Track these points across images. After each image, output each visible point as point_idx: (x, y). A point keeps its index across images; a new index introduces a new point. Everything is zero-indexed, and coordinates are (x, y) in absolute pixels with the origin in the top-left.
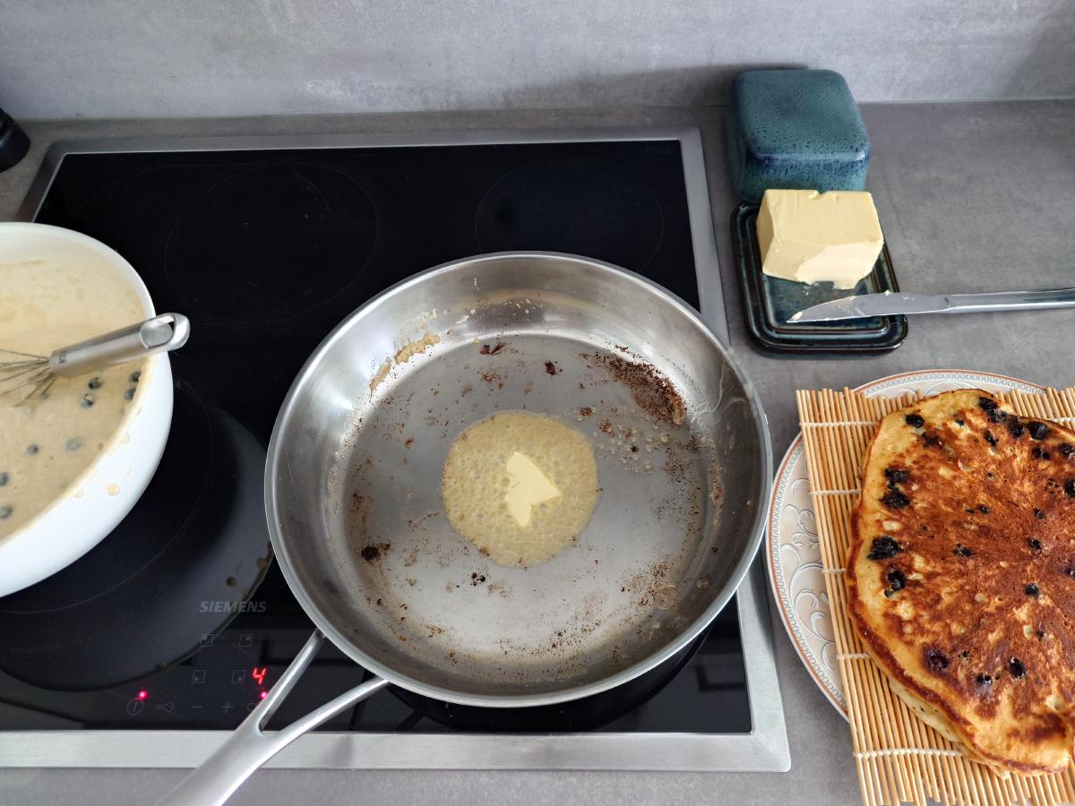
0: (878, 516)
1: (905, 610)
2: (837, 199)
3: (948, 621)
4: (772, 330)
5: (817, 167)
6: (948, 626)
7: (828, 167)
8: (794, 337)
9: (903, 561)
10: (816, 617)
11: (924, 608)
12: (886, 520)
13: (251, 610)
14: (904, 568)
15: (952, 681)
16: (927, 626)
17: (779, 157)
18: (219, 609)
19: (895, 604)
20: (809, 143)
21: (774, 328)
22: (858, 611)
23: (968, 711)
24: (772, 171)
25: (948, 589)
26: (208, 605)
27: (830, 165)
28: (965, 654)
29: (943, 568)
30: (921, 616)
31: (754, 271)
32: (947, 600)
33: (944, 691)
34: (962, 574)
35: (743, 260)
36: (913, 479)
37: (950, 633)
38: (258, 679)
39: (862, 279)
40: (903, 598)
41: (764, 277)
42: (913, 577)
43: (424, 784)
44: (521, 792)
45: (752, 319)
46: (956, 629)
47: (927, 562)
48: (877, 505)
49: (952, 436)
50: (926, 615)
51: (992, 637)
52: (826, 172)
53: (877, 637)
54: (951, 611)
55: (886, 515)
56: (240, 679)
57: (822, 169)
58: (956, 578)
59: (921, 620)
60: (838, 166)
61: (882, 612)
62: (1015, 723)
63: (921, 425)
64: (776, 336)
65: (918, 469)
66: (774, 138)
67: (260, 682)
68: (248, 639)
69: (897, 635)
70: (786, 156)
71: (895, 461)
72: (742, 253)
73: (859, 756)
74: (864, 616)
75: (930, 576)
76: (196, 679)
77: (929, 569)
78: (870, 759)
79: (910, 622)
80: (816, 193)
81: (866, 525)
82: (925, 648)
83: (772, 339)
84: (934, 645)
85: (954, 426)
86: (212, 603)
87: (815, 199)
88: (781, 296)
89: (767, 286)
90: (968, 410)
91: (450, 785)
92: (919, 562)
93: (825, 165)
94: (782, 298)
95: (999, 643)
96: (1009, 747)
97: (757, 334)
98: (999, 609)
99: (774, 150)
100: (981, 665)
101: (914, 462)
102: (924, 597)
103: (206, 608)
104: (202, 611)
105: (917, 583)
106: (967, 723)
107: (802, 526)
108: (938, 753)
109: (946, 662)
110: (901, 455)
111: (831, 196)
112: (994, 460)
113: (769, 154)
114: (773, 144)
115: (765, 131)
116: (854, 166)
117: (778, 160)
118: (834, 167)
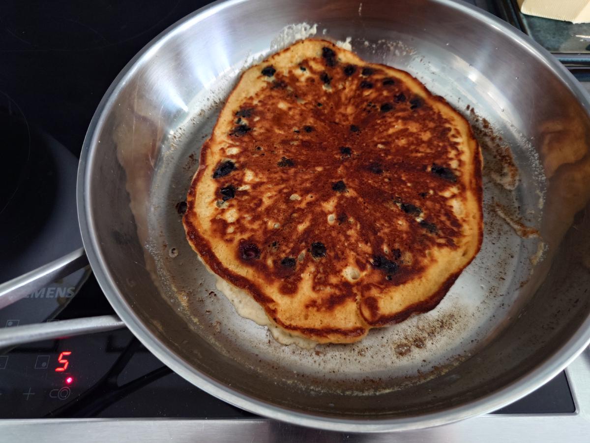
0: (222, 146)
1: (231, 216)
3: (266, 220)
6: (265, 223)
9: (236, 177)
11: (247, 212)
12: (229, 147)
14: (236, 182)
15: (261, 268)
16: (248, 226)
19: (223, 211)
22: (192, 220)
23: (272, 291)
25: (269, 194)
28: (274, 245)
29: (268, 178)
30: (244, 218)
32: (267, 202)
33: (254, 276)
34: (283, 181)
36: (256, 114)
37: (266, 228)
40: (231, 206)
42: (243, 188)
46: (272, 224)
47: (256, 175)
48: (224, 138)
49: (294, 79)
50: (248, 217)
51: (301, 228)
53: (202, 239)
54: (269, 210)
55: (230, 144)
58: (277, 184)
59: (242, 221)
61: (211, 219)
62: (314, 295)
63: (272, 74)
65: (262, 106)
69: (218, 235)
71: (245, 103)
74: (195, 223)
75: (255, 186)
77: (257, 180)
79: (233, 224)
81: (212, 153)
82: (242, 243)
84: (251, 239)
85: (298, 72)
90: (311, 59)
92: (249, 176)
95: (307, 231)
96: (306, 317)
98: (309, 204)
100: (288, 251)
101: (260, 101)
102: (249, 203)
105: (245, 192)
106: (272, 301)
109: (257, 252)
110: (251, 98)
112: (326, 93)
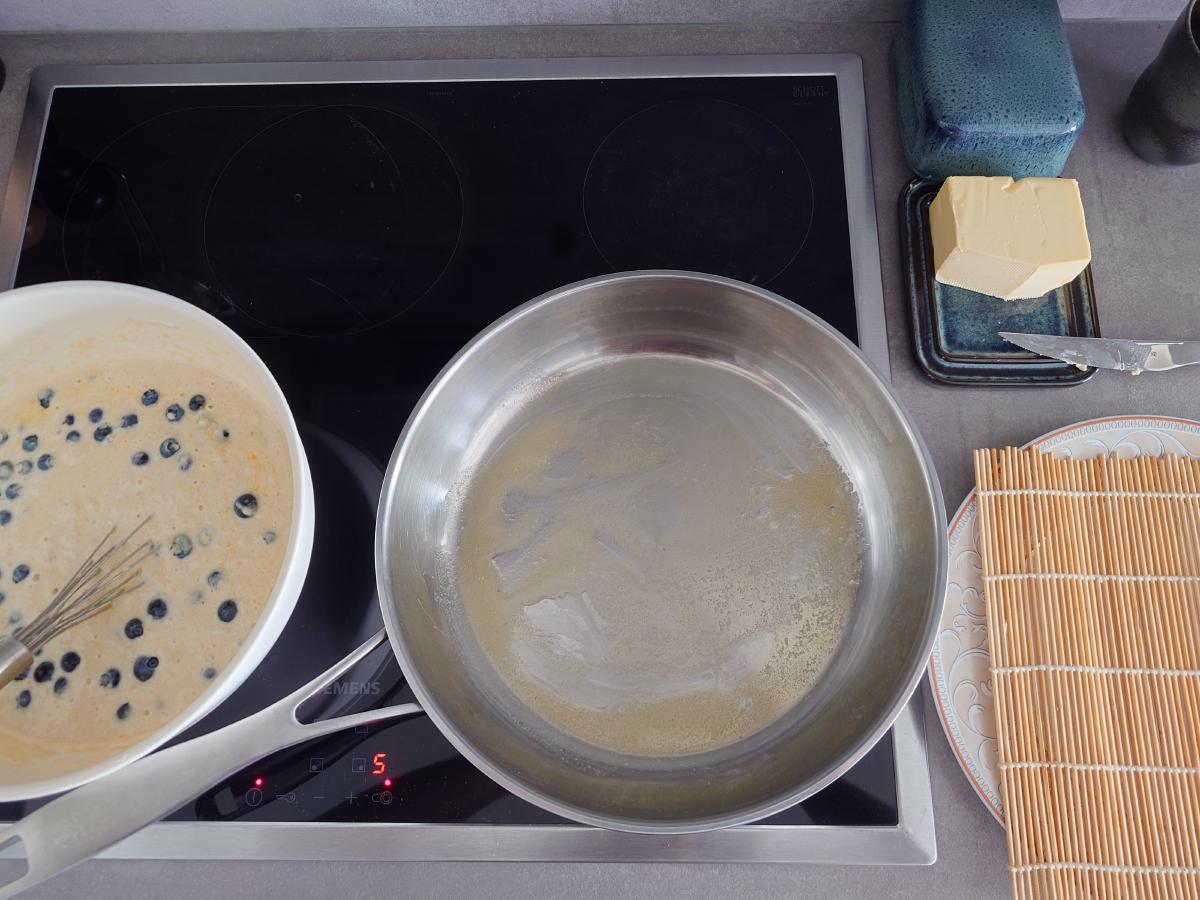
2: (1037, 191)
4: (940, 356)
5: (1014, 142)
7: (1028, 142)
8: (967, 366)
10: (975, 711)
13: (363, 692)
17: (969, 129)
20: (1008, 111)
21: (945, 354)
24: (957, 146)
27: (1031, 139)
31: (925, 274)
35: (911, 259)
38: (380, 767)
39: (1053, 291)
41: (936, 285)
45: (919, 341)
52: (1024, 147)
56: (361, 768)
57: (1019, 143)
60: (1041, 141)
64: (947, 364)
66: (966, 104)
67: (382, 770)
70: (977, 128)
72: (910, 249)
73: (1014, 870)
76: (314, 767)
78: (1025, 873)
80: (1010, 179)
83: (940, 368)
87: (1009, 190)
88: (955, 309)
89: (938, 295)
93: (1025, 140)
94: (956, 313)
97: (924, 360)
99: (964, 121)
107: (965, 607)
108: (1095, 869)
111: (1029, 184)
113: (957, 125)
114: (964, 111)
115: (954, 91)
116: (1059, 140)
117: (967, 133)
118: (1035, 142)
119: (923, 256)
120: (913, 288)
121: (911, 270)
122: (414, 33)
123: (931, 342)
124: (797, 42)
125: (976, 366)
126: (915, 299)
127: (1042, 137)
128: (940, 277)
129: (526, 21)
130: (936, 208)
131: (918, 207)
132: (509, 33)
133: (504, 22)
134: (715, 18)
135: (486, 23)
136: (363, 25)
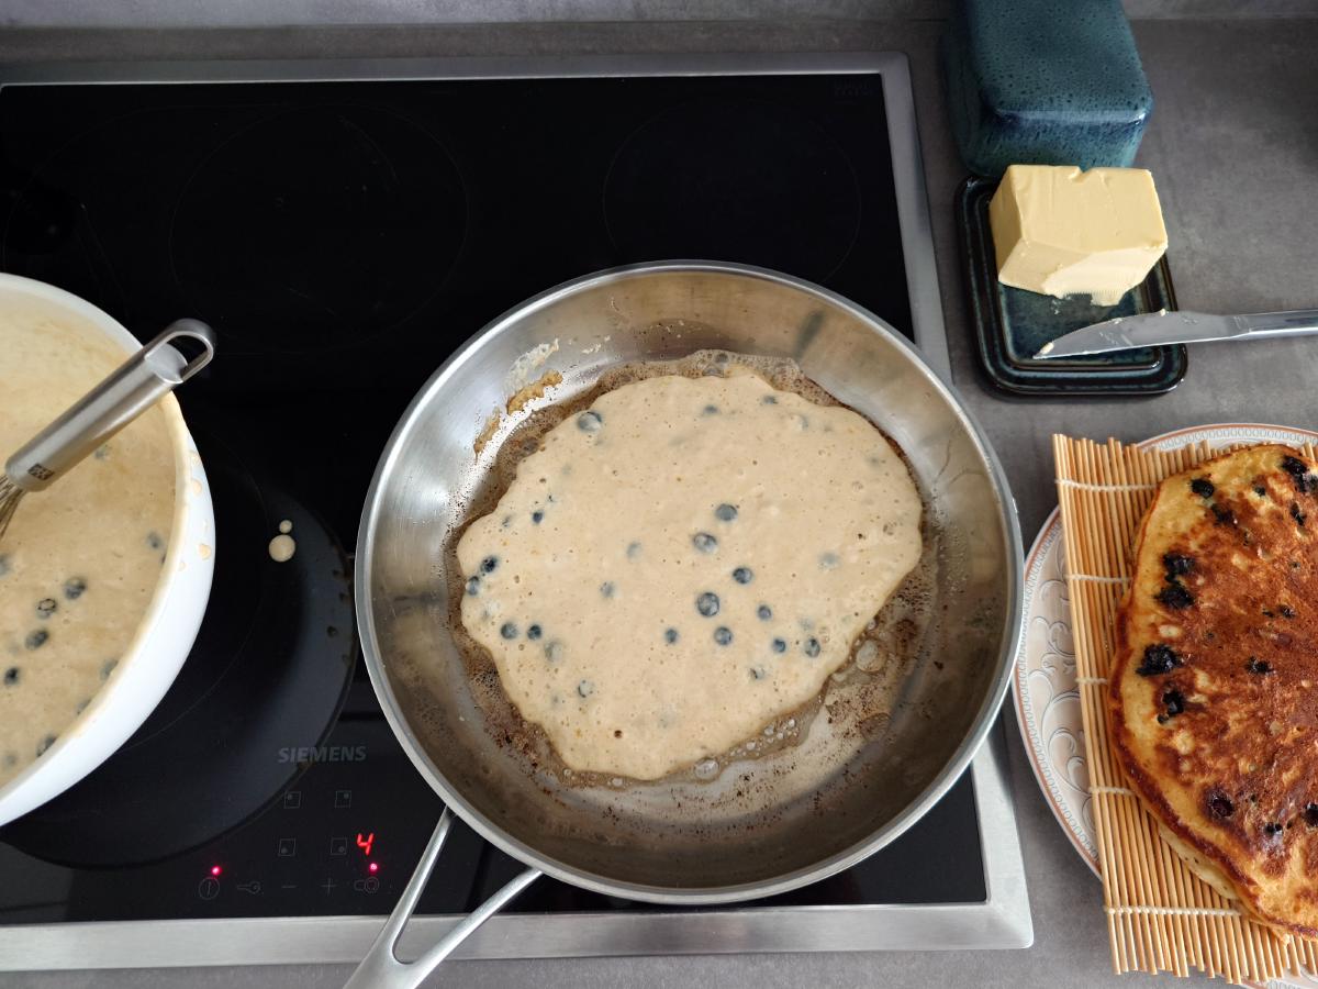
0: (1152, 618)
1: (1182, 742)
2: (1106, 180)
3: (1235, 756)
4: (1009, 365)
5: (1079, 131)
6: (1234, 762)
7: (1094, 130)
8: (1039, 375)
9: (1182, 678)
11: (1206, 740)
12: (1163, 623)
13: (346, 758)
14: (1183, 688)
15: (1235, 831)
16: (1210, 762)
17: (1030, 116)
18: (303, 758)
19: (1170, 734)
20: (1071, 95)
21: (1013, 362)
22: (1124, 742)
23: (1253, 868)
24: (1017, 135)
25: (1237, 715)
26: (289, 753)
27: (1098, 128)
28: (1253, 798)
29: (1232, 688)
30: (1203, 749)
31: (987, 277)
32: (1235, 729)
33: (1227, 844)
34: (1255, 696)
35: (971, 261)
36: (1198, 570)
37: (1237, 771)
38: (365, 848)
39: (1129, 291)
40: (1181, 726)
41: (1001, 289)
42: (1195, 698)
43: (587, 975)
44: (706, 982)
45: (984, 347)
46: (1244, 766)
47: (1212, 680)
48: (1151, 604)
49: (1249, 510)
50: (1207, 748)
51: (1286, 777)
52: (1090, 137)
53: (1147, 776)
54: (1239, 743)
55: (1163, 617)
56: (342, 849)
57: (1085, 132)
58: (1248, 702)
59: (1202, 755)
60: (1108, 131)
61: (1154, 744)
62: (1305, 882)
63: (1211, 494)
64: (1016, 373)
65: (1206, 556)
66: (1025, 89)
67: (367, 851)
68: (346, 796)
69: (1170, 772)
70: (1038, 115)
71: (1176, 544)
72: (970, 251)
73: (1112, 912)
74: (1131, 748)
75: (1215, 698)
76: (284, 851)
77: (1214, 688)
78: (1124, 916)
79: (1187, 757)
80: (1077, 170)
81: (1136, 630)
82: (1206, 790)
83: (1008, 377)
84: (1217, 787)
85: (1253, 496)
86: (293, 750)
87: (1077, 180)
88: (1022, 314)
89: (1003, 300)
90: (1270, 475)
91: (619, 975)
92: (1202, 680)
93: (1090, 129)
94: (1023, 318)
95: (1294, 784)
96: (1296, 910)
97: (991, 370)
98: (1297, 741)
99: (1024, 106)
100: (1271, 812)
101: (1202, 547)
102: (1208, 726)
103: (286, 756)
104: (281, 761)
105: (1199, 707)
106: (1250, 882)
107: (1053, 644)
108: (1205, 913)
109: (1230, 809)
110: (1184, 537)
111: (1099, 174)
112: (1301, 545)
113: (1015, 112)
114: (1022, 96)
115: (1011, 76)
116: (1129, 128)
117: (1027, 120)
118: (1102, 131)
119: (984, 258)
120: (975, 293)
121: (972, 273)
122: (414, 31)
123: (998, 350)
124: (836, 40)
125: (1048, 375)
126: (977, 304)
127: (1108, 124)
128: (1004, 278)
129: (539, 17)
130: (997, 204)
131: (977, 206)
132: (521, 31)
133: (515, 18)
134: (746, 15)
135: (494, 19)
136: (356, 22)
